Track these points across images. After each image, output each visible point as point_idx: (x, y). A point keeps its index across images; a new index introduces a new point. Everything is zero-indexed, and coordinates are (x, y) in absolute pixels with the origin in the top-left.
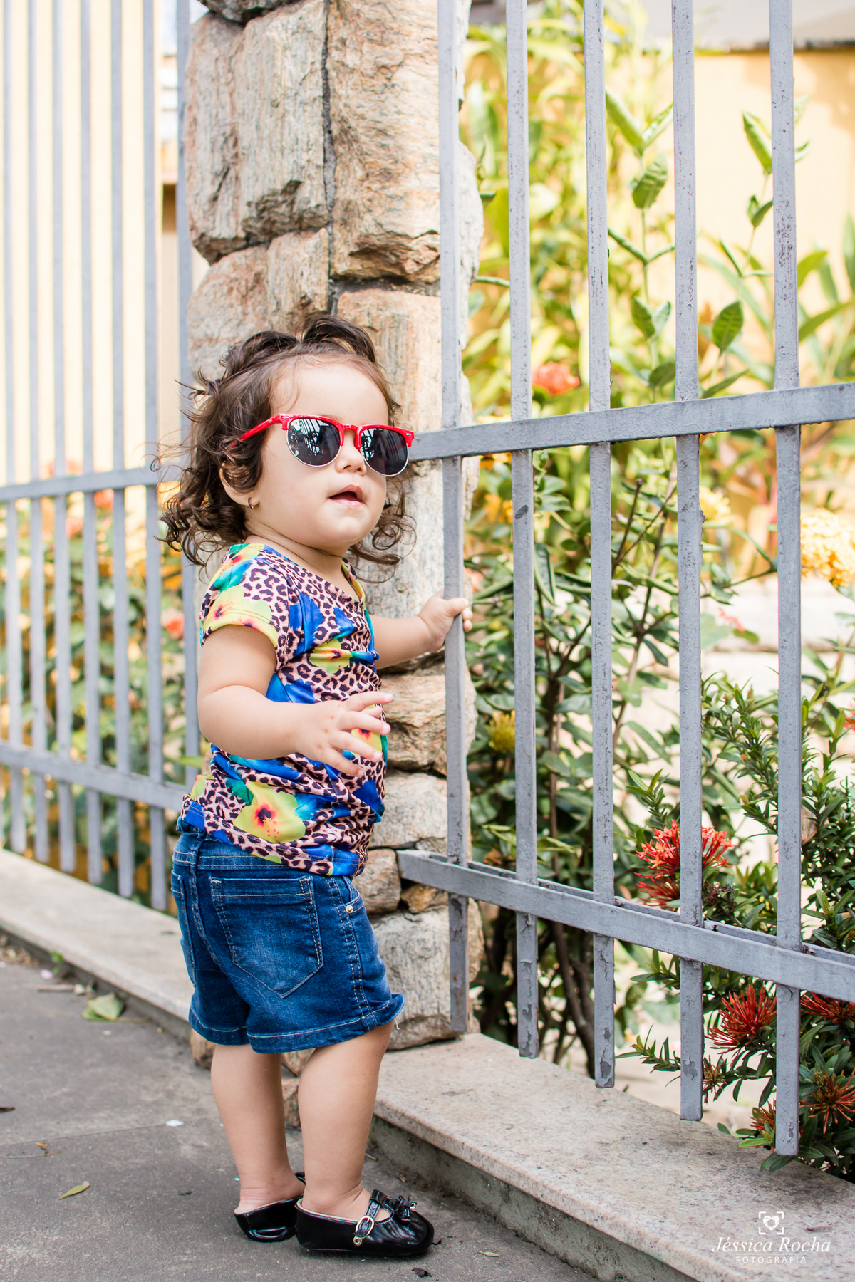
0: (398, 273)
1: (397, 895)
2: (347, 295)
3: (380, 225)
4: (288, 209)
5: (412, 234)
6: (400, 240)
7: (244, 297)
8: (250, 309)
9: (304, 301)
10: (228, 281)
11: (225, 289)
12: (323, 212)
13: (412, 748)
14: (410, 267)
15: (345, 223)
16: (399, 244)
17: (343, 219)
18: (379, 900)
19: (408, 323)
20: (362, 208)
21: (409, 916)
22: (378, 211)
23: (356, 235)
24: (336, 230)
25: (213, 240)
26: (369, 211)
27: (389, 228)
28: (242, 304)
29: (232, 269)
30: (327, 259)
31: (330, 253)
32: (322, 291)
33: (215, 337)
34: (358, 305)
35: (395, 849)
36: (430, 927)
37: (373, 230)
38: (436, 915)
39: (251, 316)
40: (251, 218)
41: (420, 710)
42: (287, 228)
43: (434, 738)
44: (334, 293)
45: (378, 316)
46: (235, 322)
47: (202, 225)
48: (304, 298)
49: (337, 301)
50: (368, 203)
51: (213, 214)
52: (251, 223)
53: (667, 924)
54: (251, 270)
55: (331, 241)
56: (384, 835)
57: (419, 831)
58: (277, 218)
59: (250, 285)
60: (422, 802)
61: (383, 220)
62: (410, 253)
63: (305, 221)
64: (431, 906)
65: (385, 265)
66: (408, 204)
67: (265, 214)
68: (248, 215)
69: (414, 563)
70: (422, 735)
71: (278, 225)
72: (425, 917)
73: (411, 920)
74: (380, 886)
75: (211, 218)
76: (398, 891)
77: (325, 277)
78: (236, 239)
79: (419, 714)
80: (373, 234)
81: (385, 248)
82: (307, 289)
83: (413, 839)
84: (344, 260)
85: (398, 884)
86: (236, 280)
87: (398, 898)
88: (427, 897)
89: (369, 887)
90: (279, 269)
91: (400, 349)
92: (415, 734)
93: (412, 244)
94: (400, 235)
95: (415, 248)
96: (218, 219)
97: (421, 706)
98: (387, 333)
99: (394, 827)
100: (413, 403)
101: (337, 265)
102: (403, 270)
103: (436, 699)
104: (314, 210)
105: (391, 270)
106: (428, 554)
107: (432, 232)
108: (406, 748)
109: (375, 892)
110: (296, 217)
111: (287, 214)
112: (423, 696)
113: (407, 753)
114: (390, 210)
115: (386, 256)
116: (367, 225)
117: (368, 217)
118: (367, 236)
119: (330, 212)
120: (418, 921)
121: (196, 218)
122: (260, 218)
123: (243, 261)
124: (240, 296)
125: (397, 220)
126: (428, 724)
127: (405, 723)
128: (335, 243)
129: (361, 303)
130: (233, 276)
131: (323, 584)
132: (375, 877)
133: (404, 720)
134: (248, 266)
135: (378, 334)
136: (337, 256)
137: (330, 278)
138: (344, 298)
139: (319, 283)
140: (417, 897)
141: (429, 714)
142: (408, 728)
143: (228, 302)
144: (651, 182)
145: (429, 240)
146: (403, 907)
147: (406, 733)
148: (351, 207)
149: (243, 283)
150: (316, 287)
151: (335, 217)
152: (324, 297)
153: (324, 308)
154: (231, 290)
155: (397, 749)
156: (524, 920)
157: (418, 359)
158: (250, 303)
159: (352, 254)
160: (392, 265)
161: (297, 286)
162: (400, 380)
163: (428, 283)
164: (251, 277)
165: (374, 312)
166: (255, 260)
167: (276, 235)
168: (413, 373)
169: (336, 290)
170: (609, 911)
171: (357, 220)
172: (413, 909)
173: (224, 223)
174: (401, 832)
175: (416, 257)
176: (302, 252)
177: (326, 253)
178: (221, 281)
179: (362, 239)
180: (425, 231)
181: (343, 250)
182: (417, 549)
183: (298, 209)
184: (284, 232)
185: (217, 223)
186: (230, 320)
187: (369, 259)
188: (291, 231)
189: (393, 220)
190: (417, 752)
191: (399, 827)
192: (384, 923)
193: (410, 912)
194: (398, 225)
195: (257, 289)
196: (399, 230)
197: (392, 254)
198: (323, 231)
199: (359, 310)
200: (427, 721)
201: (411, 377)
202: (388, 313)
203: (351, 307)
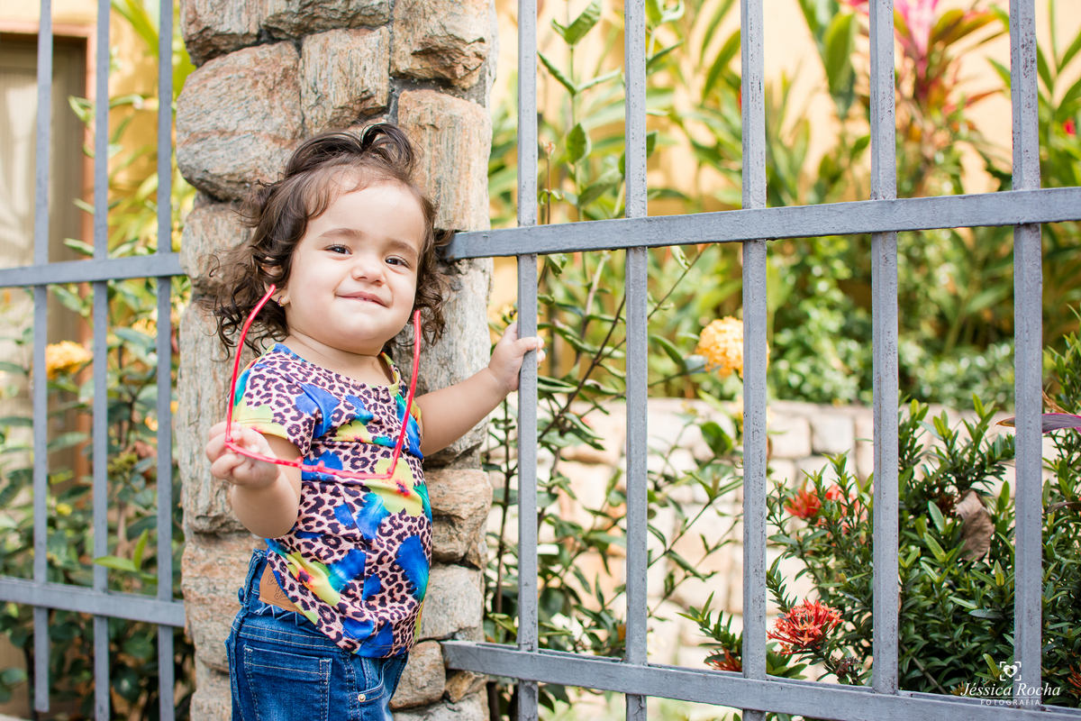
0: (449, 76)
1: (443, 685)
2: (405, 92)
3: (444, 27)
4: (344, 5)
5: (469, 40)
6: (458, 44)
7: (270, 90)
8: (276, 103)
9: (364, 96)
10: (252, 74)
11: (250, 81)
12: (385, 10)
13: (456, 540)
14: (460, 71)
15: (406, 22)
16: (457, 48)
17: (404, 19)
18: (428, 691)
19: (463, 124)
20: (428, 9)
21: (450, 705)
22: (442, 14)
23: (419, 35)
24: (396, 28)
25: (217, 35)
26: (435, 13)
27: (451, 31)
28: (268, 98)
29: (253, 63)
30: (388, 56)
31: (391, 50)
32: (384, 87)
33: (230, 130)
34: (420, 104)
35: (438, 640)
36: (470, 716)
37: (438, 32)
38: (471, 703)
39: (278, 110)
40: (286, 13)
41: (465, 503)
42: (329, 25)
43: (472, 530)
44: (393, 90)
45: (440, 115)
46: (261, 115)
47: (206, 19)
48: (365, 92)
49: (397, 98)
50: (434, 5)
51: (222, 9)
52: (284, 18)
53: (864, 696)
54: (279, 65)
55: (392, 40)
56: (433, 627)
57: (459, 621)
58: (323, 14)
59: (277, 79)
60: (463, 593)
61: (447, 24)
62: (462, 58)
63: (360, 18)
64: (467, 694)
65: (440, 68)
66: (465, 10)
67: (309, 10)
68: (284, 10)
69: (464, 358)
70: (466, 527)
71: (320, 22)
72: (463, 705)
73: (454, 710)
74: (428, 677)
75: (220, 13)
76: (443, 681)
77: (386, 74)
78: (247, 34)
79: (465, 506)
80: (437, 36)
81: (443, 50)
82: (370, 84)
83: (454, 630)
84: (406, 59)
85: (444, 674)
86: (262, 73)
87: (443, 689)
88: (465, 686)
89: (421, 679)
90: (327, 63)
91: (456, 149)
92: (461, 526)
93: (465, 49)
94: (458, 39)
95: (467, 53)
96: (228, 14)
97: (466, 498)
98: (446, 132)
99: (441, 618)
100: (466, 202)
101: (398, 63)
102: (454, 74)
103: (478, 492)
104: (377, 8)
105: (443, 72)
106: (475, 349)
107: (482, 40)
108: (451, 540)
109: (425, 684)
110: (351, 13)
111: (341, 10)
112: (466, 489)
113: (452, 545)
114: (451, 14)
115: (443, 58)
116: (432, 27)
117: (433, 18)
118: (431, 37)
119: (391, 10)
120: (459, 710)
121: (200, 11)
122: (301, 13)
123: (268, 55)
124: (266, 90)
125: (457, 25)
126: (471, 516)
127: (454, 516)
128: (396, 42)
129: (424, 102)
130: (257, 69)
131: (333, 375)
132: (425, 668)
133: (454, 512)
134: (274, 62)
135: (439, 133)
136: (398, 54)
137: (390, 75)
138: (404, 95)
139: (381, 79)
140: (457, 686)
141: (473, 506)
142: (455, 520)
143: (252, 95)
144: (587, 21)
145: (478, 47)
146: (445, 698)
147: (453, 525)
148: (416, 7)
149: (270, 77)
150: (377, 83)
151: (396, 17)
152: (385, 93)
153: (385, 104)
154: (257, 82)
155: (444, 541)
156: (638, 702)
157: (470, 160)
158: (276, 97)
159: (414, 54)
160: (446, 68)
161: (358, 80)
162: (456, 179)
163: (464, 89)
164: (279, 72)
165: (436, 112)
166: (281, 55)
167: (312, 32)
168: (466, 173)
169: (395, 87)
170: (776, 688)
171: (421, 20)
172: (454, 698)
173: (235, 19)
174: (445, 623)
175: (465, 62)
176: (363, 48)
177: (387, 50)
178: (242, 74)
179: (427, 40)
180: (478, 38)
181: (407, 50)
182: (466, 345)
183: (358, 5)
184: (325, 29)
185: (226, 18)
186: (255, 113)
187: (428, 60)
188: (335, 28)
189: (454, 24)
190: (459, 543)
191: (443, 618)
192: (432, 714)
193: (450, 702)
194: (458, 30)
195: (284, 84)
196: (458, 34)
197: (449, 57)
198: (384, 29)
199: (421, 108)
200: (471, 512)
201: (464, 176)
202: (446, 114)
203: (414, 105)
